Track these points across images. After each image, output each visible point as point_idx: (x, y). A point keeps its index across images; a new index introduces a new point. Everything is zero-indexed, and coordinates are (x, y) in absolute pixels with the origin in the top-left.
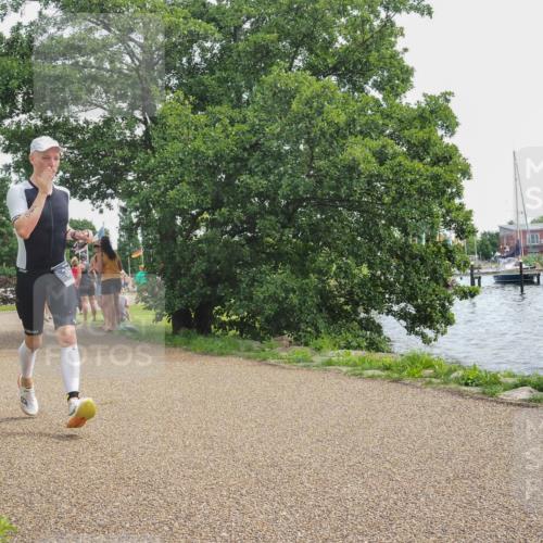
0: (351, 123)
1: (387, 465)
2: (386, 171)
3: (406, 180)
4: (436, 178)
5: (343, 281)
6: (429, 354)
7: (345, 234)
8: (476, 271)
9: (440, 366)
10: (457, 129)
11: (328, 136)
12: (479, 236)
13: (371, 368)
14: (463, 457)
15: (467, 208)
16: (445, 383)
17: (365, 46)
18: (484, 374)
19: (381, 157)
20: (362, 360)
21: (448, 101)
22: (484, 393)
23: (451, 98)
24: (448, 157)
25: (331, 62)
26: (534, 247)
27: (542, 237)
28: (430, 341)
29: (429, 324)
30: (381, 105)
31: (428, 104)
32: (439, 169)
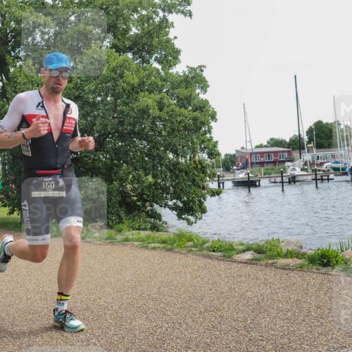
0: (142, 84)
1: (162, 305)
2: (164, 115)
3: (177, 121)
4: (195, 119)
5: (136, 186)
6: (190, 232)
7: (137, 155)
8: (221, 178)
9: (198, 240)
10: (208, 89)
11: (127, 92)
12: (223, 157)
13: (153, 243)
14: (210, 297)
15: (215, 140)
16: (200, 251)
17: (149, 34)
18: (224, 244)
19: (161, 106)
20: (148, 237)
21: (202, 71)
22: (224, 256)
23: (204, 69)
24: (203, 107)
25: (128, 43)
26: (257, 163)
27: (262, 157)
28: (192, 223)
29: (191, 213)
30: (160, 73)
31: (190, 72)
32: (197, 114)
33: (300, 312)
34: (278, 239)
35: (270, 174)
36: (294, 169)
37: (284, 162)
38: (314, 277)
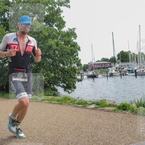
0: (49, 35)
1: (58, 127)
2: (59, 48)
3: (64, 51)
4: (71, 50)
5: (47, 78)
6: (69, 97)
7: (47, 65)
8: (82, 74)
9: (72, 100)
10: (77, 38)
11: (43, 39)
12: (83, 65)
13: (54, 101)
14: (77, 123)
15: (80, 59)
16: (74, 104)
17: (52, 15)
18: (83, 101)
19: (57, 45)
20: (52, 99)
21: (74, 30)
22: (83, 106)
24: (75, 45)
26: (97, 68)
27: (99, 65)
28: (70, 93)
29: (70, 89)
30: (57, 31)
31: (69, 31)
32: (72, 48)
33: (114, 129)
34: (105, 99)
35: (102, 72)
36: (112, 70)
37: (108, 68)
38: (120, 115)
